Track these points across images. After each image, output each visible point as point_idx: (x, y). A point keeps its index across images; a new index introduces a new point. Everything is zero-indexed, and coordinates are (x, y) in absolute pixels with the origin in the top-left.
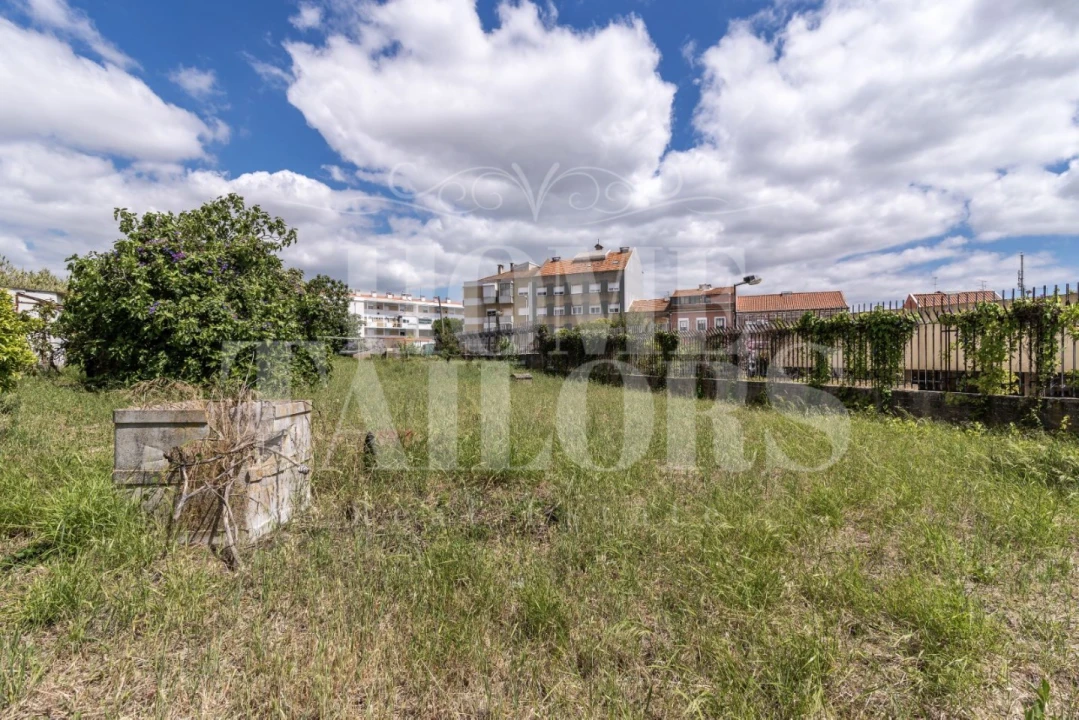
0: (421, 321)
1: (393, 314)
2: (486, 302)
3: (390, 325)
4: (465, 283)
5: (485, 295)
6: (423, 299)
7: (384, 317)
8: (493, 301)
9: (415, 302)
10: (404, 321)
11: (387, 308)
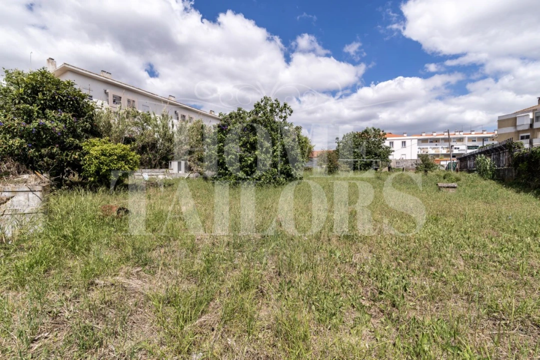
0: (469, 148)
1: (447, 145)
2: (519, 129)
3: (445, 152)
4: (499, 117)
5: (518, 124)
6: (473, 133)
7: (440, 147)
8: (527, 127)
9: (464, 136)
10: (455, 148)
11: (443, 141)
